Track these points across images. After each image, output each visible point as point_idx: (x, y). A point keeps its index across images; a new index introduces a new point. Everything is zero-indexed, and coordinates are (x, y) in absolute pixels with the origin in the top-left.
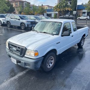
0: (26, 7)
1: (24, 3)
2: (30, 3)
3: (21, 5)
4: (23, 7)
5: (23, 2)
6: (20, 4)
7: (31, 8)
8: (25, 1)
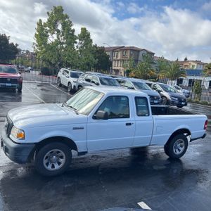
2: (153, 54)
3: (132, 58)
4: (136, 61)
5: (139, 51)
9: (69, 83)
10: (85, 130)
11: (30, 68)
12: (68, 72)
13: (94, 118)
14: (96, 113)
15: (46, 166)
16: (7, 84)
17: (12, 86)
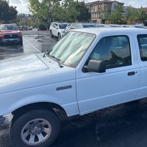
0: (114, 10)
1: (113, 5)
2: (123, 4)
3: (107, 9)
4: (110, 11)
5: (111, 3)
6: (105, 7)
7: (124, 12)
8: (114, 2)
9: (59, 33)
10: (73, 88)
11: (32, 26)
12: (57, 25)
13: (85, 70)
14: (87, 63)
15: (26, 141)
16: (10, 40)
17: (14, 41)
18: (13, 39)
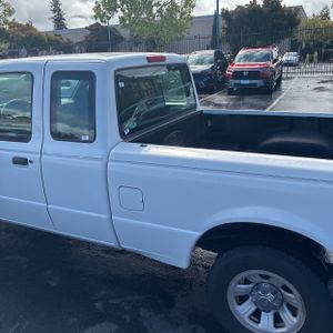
16: (243, 82)
17: (250, 85)
18: (247, 82)
